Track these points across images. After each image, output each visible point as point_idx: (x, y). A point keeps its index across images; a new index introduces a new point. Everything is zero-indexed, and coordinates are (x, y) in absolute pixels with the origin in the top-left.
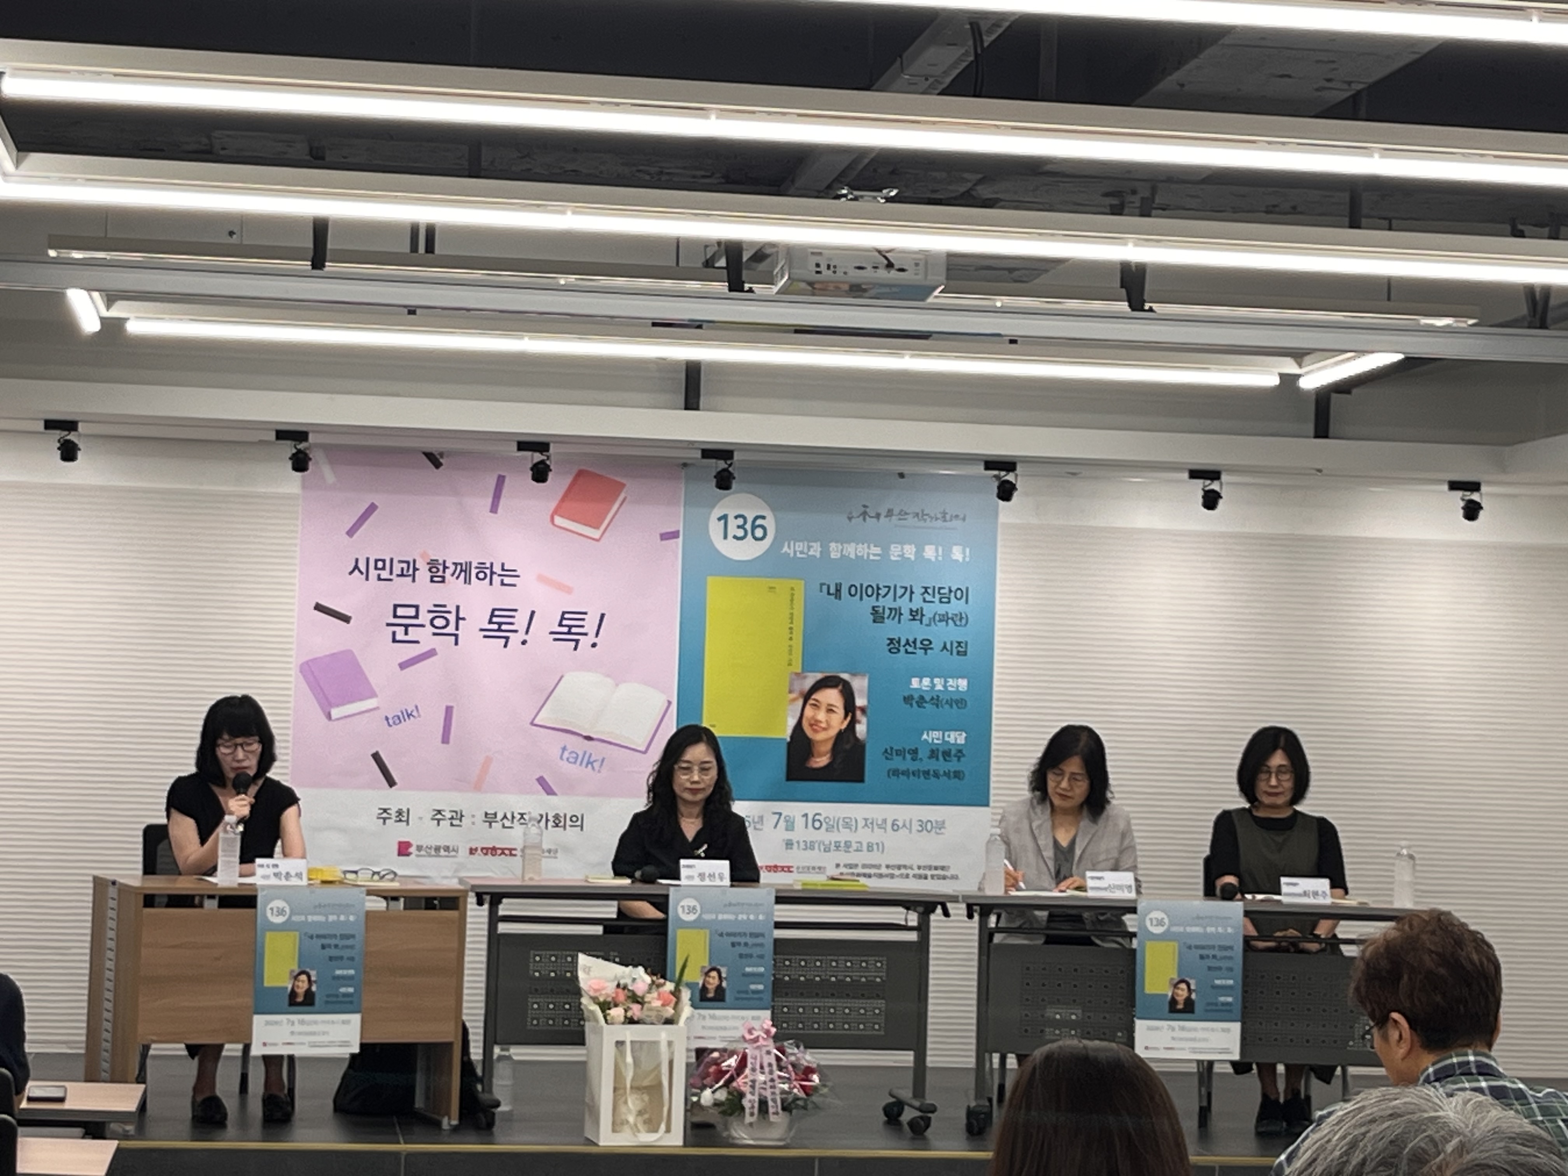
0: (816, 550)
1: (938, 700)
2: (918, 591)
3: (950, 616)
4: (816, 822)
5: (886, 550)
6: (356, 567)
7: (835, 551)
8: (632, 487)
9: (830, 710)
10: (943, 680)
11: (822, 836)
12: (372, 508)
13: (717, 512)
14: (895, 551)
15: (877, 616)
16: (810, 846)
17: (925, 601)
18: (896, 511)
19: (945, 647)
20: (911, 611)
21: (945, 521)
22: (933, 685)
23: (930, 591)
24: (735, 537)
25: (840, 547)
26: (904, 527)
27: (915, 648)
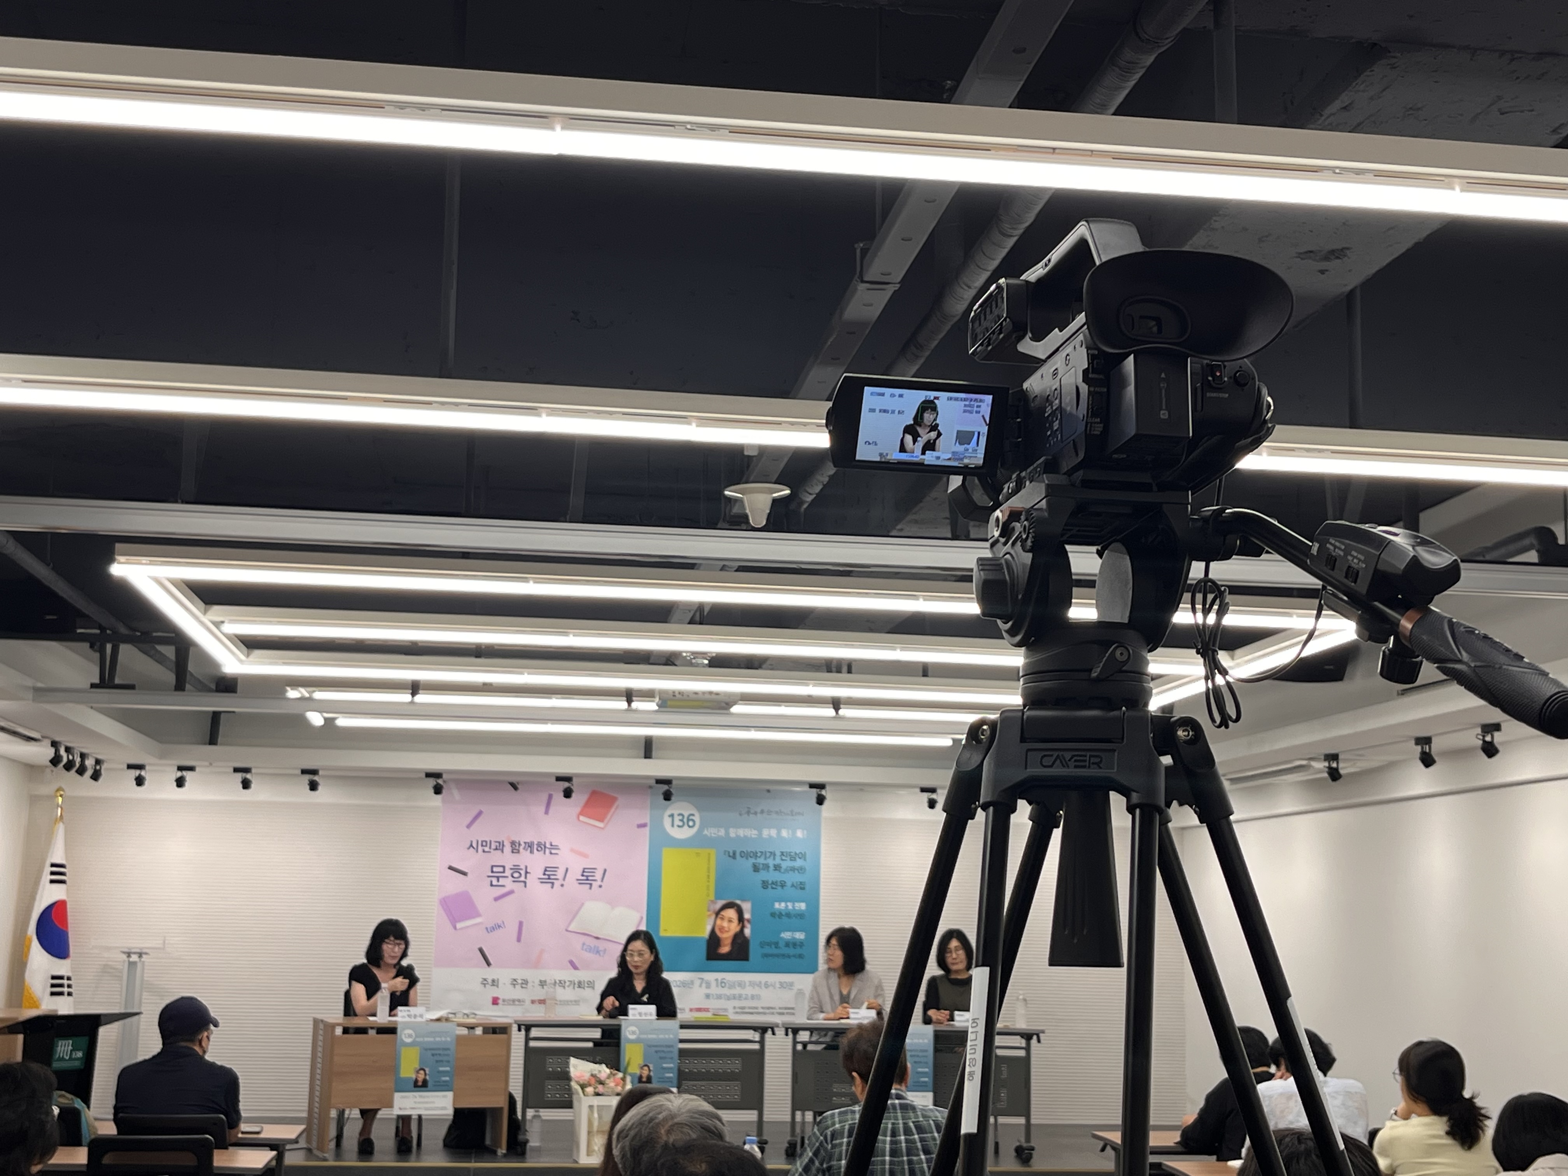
0: (722, 832)
1: (789, 914)
2: (778, 854)
3: (796, 868)
4: (722, 983)
5: (760, 832)
6: (471, 845)
7: (732, 833)
8: (621, 800)
9: (730, 921)
10: (792, 903)
11: (726, 991)
12: (480, 813)
13: (669, 812)
14: (765, 833)
15: (756, 869)
16: (719, 997)
17: (782, 860)
18: (766, 811)
19: (793, 885)
20: (774, 865)
21: (792, 815)
22: (787, 906)
23: (785, 854)
24: (679, 826)
25: (735, 831)
26: (770, 819)
27: (777, 886)
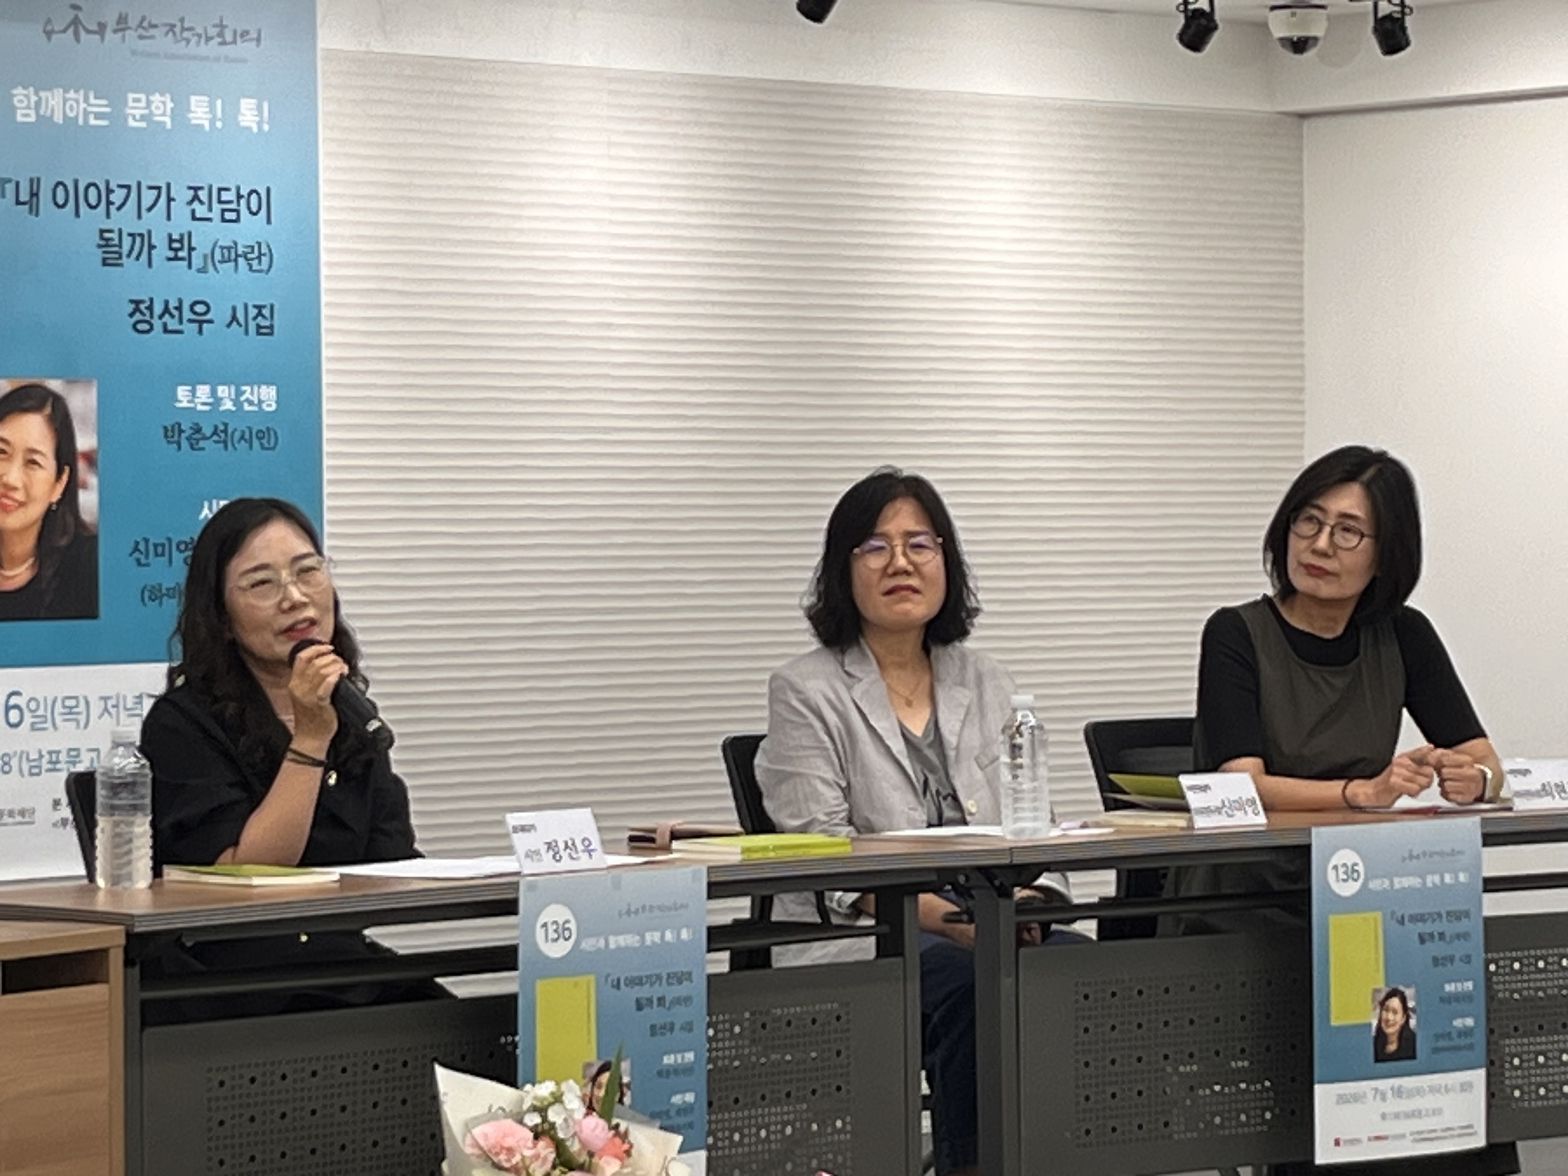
1: (225, 431)
2: (181, 195)
3: (240, 250)
4: (11, 712)
5: (118, 104)
7: (24, 105)
9: (31, 463)
10: (233, 388)
14: (135, 109)
15: (111, 252)
17: (196, 217)
18: (133, 22)
19: (234, 318)
20: (171, 240)
21: (224, 43)
22: (218, 401)
23: (203, 195)
25: (34, 99)
26: (149, 55)
27: (181, 322)
